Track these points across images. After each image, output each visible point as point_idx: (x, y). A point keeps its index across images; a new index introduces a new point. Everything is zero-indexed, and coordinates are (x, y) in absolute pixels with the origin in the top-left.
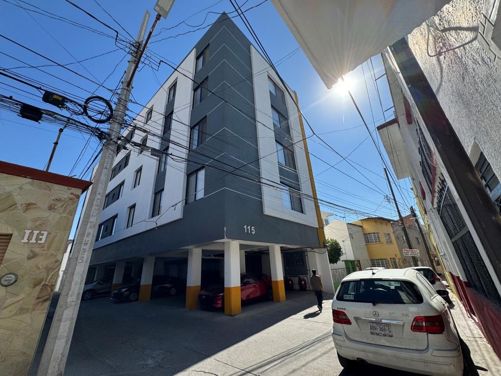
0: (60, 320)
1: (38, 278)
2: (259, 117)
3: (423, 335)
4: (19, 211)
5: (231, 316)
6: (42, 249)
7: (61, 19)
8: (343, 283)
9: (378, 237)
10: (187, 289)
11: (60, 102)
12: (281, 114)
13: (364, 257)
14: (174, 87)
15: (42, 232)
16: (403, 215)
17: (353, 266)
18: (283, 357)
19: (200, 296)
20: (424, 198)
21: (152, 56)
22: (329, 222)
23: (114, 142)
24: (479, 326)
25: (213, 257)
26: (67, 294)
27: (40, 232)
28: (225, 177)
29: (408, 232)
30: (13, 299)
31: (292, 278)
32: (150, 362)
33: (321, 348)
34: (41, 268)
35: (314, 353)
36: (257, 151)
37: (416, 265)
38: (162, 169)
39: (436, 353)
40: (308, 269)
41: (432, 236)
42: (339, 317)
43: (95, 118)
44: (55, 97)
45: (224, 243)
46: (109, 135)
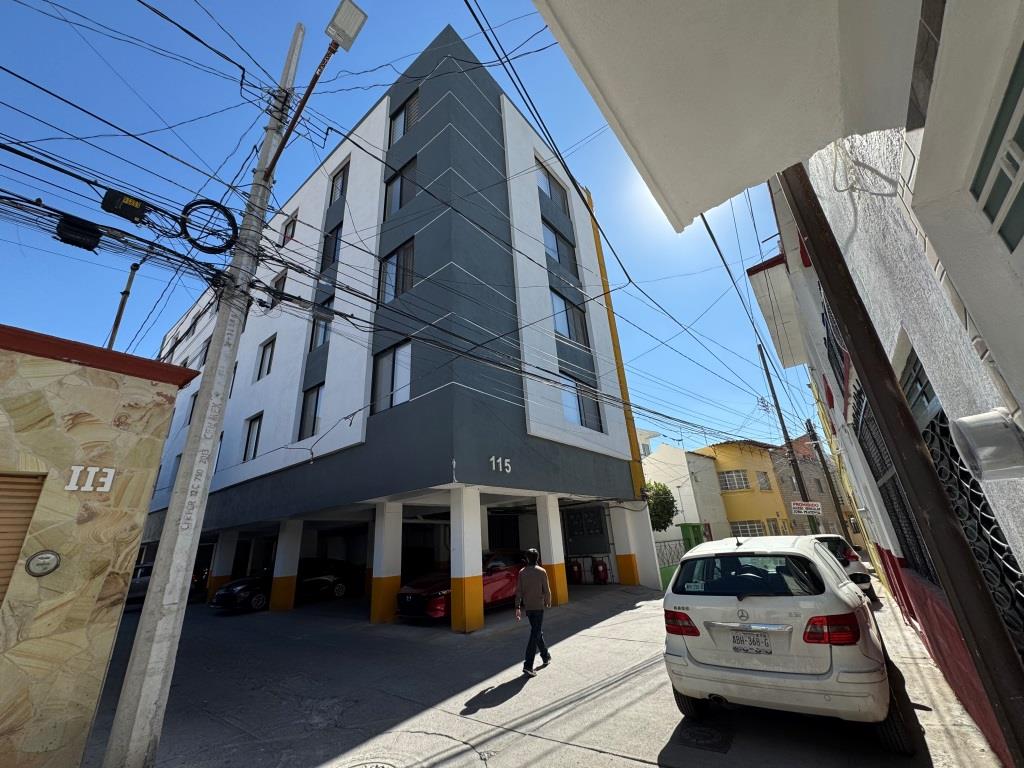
0: (151, 640)
1: (99, 559)
2: (519, 241)
3: (822, 649)
4: (58, 429)
5: (464, 633)
6: (105, 503)
7: (132, 40)
8: (684, 563)
9: (745, 479)
10: (373, 583)
11: (136, 211)
12: (560, 234)
13: (717, 518)
14: (343, 171)
15: (104, 470)
16: (793, 436)
17: (696, 534)
18: (571, 703)
19: (401, 597)
20: (831, 405)
21: (312, 118)
22: (652, 449)
23: (242, 291)
24: (922, 637)
25: (421, 521)
26: (163, 591)
27: (101, 470)
28: (454, 362)
29: (801, 468)
30: (51, 602)
31: (580, 560)
32: (316, 719)
33: (641, 686)
34: (105, 541)
35: (628, 694)
36: (514, 309)
37: (815, 531)
38: (320, 343)
39: (844, 678)
40: (611, 542)
41: (844, 477)
42: (677, 623)
43: (201, 244)
44: (126, 201)
45: (449, 491)
46: (232, 278)
